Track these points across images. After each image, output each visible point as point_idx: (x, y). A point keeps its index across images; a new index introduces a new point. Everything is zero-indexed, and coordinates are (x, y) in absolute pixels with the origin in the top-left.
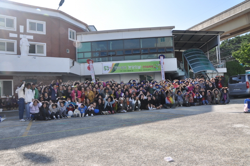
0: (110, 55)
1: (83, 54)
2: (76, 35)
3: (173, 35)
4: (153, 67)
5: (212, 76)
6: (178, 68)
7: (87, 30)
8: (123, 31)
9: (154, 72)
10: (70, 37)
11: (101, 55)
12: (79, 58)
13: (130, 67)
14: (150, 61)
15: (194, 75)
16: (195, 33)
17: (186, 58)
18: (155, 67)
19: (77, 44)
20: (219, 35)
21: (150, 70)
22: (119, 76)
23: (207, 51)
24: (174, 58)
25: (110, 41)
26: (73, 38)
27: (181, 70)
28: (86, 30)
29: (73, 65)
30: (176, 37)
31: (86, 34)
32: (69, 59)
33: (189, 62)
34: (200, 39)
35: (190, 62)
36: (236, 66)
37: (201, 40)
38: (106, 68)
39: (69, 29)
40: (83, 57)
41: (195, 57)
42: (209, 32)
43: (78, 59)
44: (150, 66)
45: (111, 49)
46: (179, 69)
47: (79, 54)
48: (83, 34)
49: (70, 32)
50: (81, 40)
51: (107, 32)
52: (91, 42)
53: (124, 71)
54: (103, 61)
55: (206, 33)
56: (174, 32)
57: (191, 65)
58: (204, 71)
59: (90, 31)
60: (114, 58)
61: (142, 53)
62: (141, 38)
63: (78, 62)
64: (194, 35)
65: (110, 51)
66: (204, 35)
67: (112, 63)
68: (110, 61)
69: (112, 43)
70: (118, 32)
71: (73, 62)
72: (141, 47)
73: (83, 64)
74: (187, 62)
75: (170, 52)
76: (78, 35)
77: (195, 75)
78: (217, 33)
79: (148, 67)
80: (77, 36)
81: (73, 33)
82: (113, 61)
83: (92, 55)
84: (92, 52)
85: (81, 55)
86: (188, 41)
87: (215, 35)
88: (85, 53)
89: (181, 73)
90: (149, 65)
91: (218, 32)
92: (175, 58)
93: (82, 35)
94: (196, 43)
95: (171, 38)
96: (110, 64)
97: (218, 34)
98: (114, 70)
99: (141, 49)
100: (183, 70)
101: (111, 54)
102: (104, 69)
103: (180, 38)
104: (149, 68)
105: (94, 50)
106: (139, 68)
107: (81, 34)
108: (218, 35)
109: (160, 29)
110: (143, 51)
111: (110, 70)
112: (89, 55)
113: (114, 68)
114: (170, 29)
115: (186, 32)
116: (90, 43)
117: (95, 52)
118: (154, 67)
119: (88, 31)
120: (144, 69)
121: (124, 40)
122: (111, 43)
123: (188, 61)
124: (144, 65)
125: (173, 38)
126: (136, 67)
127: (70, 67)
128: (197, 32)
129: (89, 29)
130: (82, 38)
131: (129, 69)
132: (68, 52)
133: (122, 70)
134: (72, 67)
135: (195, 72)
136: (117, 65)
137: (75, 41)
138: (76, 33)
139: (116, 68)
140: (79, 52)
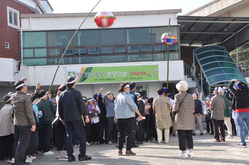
0: (78, 55)
1: (32, 50)
2: (20, 18)
3: (178, 23)
4: (145, 74)
6: (185, 74)
7: (38, 9)
9: (148, 82)
10: (11, 22)
12: (25, 56)
13: (109, 73)
14: (143, 64)
15: (209, 88)
16: (215, 20)
17: (198, 61)
18: (149, 75)
19: (21, 33)
21: (141, 78)
22: (92, 86)
23: (235, 48)
24: (179, 60)
26: (16, 23)
27: (191, 79)
28: (36, 9)
29: (19, 70)
30: (183, 26)
31: (38, 18)
32: (12, 59)
33: (203, 67)
34: (224, 28)
35: (205, 68)
37: (225, 30)
38: (71, 74)
39: (8, 8)
40: (32, 56)
41: (213, 59)
42: (236, 19)
43: (24, 58)
44: (141, 73)
45: (79, 44)
46: (188, 77)
47: (25, 50)
48: (32, 18)
49: (10, 13)
50: (30, 28)
51: (73, 17)
52: (47, 32)
53: (100, 80)
54: (65, 64)
56: (180, 18)
57: (205, 73)
58: (228, 82)
59: (43, 13)
60: (85, 58)
61: (129, 51)
62: (127, 28)
63: (24, 63)
64: (212, 23)
65: (78, 48)
66: (230, 24)
67: (81, 67)
68: (78, 63)
71: (18, 64)
72: (128, 43)
73: (33, 67)
74: (200, 66)
75: (174, 51)
76: (24, 18)
79: (138, 74)
80: (22, 20)
81: (15, 15)
82: (82, 63)
83: (48, 52)
84: (48, 48)
85: (29, 53)
86: (203, 32)
87: (247, 23)
88: (35, 50)
90: (139, 72)
92: (181, 60)
93: (31, 18)
94: (216, 34)
95: (176, 28)
96: (78, 68)
98: (84, 78)
99: (127, 45)
100: (193, 80)
101: (79, 51)
103: (191, 27)
104: (140, 76)
105: (50, 45)
106: (125, 74)
107: (29, 18)
109: (159, 14)
110: (130, 48)
112: (43, 53)
113: (84, 75)
114: (174, 13)
115: (200, 19)
116: (45, 33)
117: (54, 48)
118: (147, 74)
119: (41, 12)
120: (132, 77)
122: (80, 34)
123: (201, 66)
124: (132, 71)
125: (179, 28)
126: (120, 75)
127: (14, 72)
128: (218, 19)
129: (41, 7)
130: (31, 23)
131: (109, 77)
132: (7, 46)
133: (96, 78)
134: (18, 73)
135: (210, 84)
136: (89, 70)
137: (19, 28)
138: (20, 15)
139: (88, 76)
140: (26, 46)
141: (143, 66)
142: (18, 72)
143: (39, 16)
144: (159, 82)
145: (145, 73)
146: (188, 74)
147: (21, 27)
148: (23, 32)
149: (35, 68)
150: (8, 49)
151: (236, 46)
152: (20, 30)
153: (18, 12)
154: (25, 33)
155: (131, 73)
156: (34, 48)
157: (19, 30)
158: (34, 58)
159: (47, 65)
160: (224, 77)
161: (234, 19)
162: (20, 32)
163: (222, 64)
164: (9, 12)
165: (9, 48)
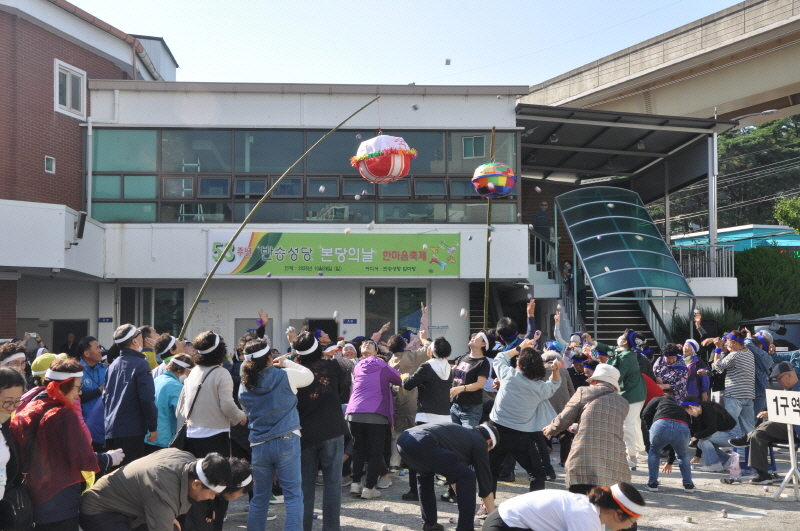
0: (243, 197)
1: (117, 179)
2: (89, 90)
3: (519, 123)
4: (424, 259)
5: (675, 307)
6: (531, 262)
7: (139, 66)
8: (304, 93)
9: (431, 279)
10: (63, 101)
11: (203, 190)
12: (98, 196)
13: (327, 252)
14: (420, 232)
15: (595, 305)
16: (615, 121)
17: (568, 227)
18: (434, 260)
19: (90, 132)
20: (715, 135)
21: (414, 269)
22: (279, 286)
24: (516, 222)
25: (247, 133)
26: (76, 105)
27: (546, 274)
28: (133, 67)
29: (80, 235)
30: (531, 132)
31: (138, 91)
32: (62, 208)
33: (581, 246)
34: (637, 141)
35: (587, 249)
36: (781, 269)
37: (641, 146)
39: (58, 63)
40: (115, 193)
41: (607, 225)
42: (671, 122)
43: (93, 201)
44: (414, 255)
45: (247, 168)
46: (538, 269)
47: (99, 178)
48: (121, 90)
49: (63, 77)
50: (113, 117)
51: (235, 92)
52: (160, 130)
53: (302, 268)
55: (662, 124)
56: (524, 110)
57: (586, 263)
58: (644, 291)
59: (154, 78)
61: (383, 194)
63: (92, 217)
64: (608, 128)
65: (242, 178)
66: (652, 131)
67: (251, 231)
69: (251, 140)
70: (283, 93)
71: (77, 219)
73: (118, 225)
74: (571, 243)
75: (504, 199)
76: (98, 90)
77: (601, 307)
78: (709, 127)
79: (404, 257)
80: (93, 95)
81: (76, 81)
83: (160, 186)
84: (160, 175)
85: (109, 187)
86: (583, 146)
87: (698, 134)
88: (127, 178)
89: (544, 288)
90: (409, 250)
91: (710, 124)
92: (524, 221)
93: (117, 92)
94: (615, 156)
95: (511, 137)
97: (710, 131)
98: (257, 263)
100: (551, 276)
101: (247, 188)
102: (211, 253)
103: (551, 135)
104: (411, 263)
105: (168, 167)
106: (369, 257)
107: (113, 90)
108: (711, 135)
109: (466, 95)
111: (238, 260)
112: (147, 188)
113: (257, 253)
114: (509, 95)
116: (154, 133)
117: (178, 175)
118: (429, 259)
119: (146, 75)
120: (388, 264)
121: (308, 133)
123: (575, 244)
124: (390, 249)
125: (519, 136)
126: (355, 256)
127: (66, 242)
128: (623, 118)
129: (146, 60)
130: (116, 106)
131: (324, 262)
132: (50, 168)
133: (291, 263)
134: (77, 244)
135: (599, 295)
136: (271, 240)
137: (84, 119)
138: (88, 82)
139: (267, 256)
140: (100, 169)
141: (419, 235)
142: (79, 241)
143: (140, 86)
144: (459, 280)
145: (423, 255)
146: (538, 260)
147: (88, 114)
148: (94, 128)
149: (122, 228)
150: (52, 175)
151: (667, 189)
152: (86, 122)
153: (82, 74)
154: (100, 131)
155: (385, 253)
156: (122, 175)
157: (83, 122)
158: (123, 200)
159: (157, 221)
160: (634, 278)
161: (665, 121)
162: (86, 128)
163: (630, 240)
164: (60, 73)
165: (53, 172)
